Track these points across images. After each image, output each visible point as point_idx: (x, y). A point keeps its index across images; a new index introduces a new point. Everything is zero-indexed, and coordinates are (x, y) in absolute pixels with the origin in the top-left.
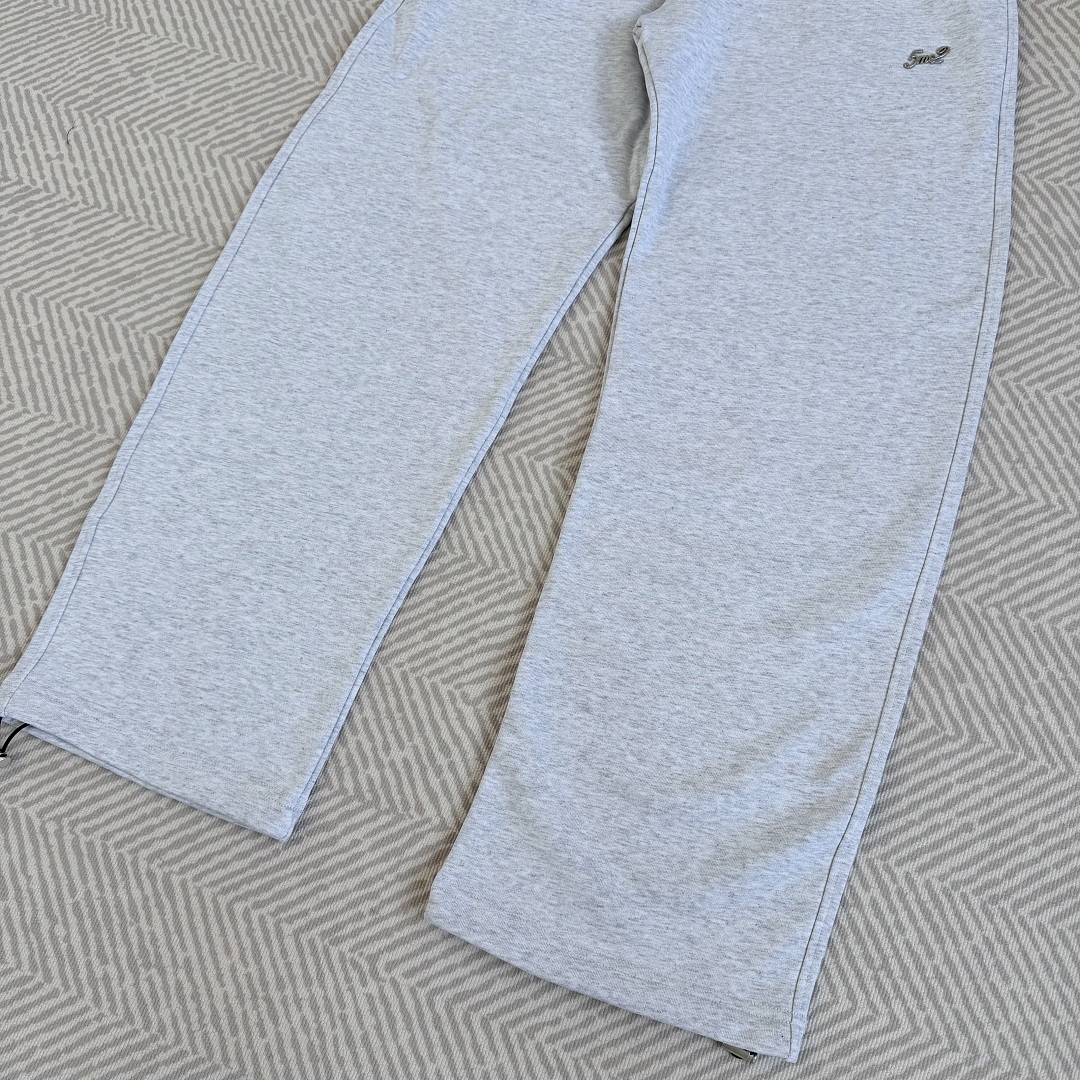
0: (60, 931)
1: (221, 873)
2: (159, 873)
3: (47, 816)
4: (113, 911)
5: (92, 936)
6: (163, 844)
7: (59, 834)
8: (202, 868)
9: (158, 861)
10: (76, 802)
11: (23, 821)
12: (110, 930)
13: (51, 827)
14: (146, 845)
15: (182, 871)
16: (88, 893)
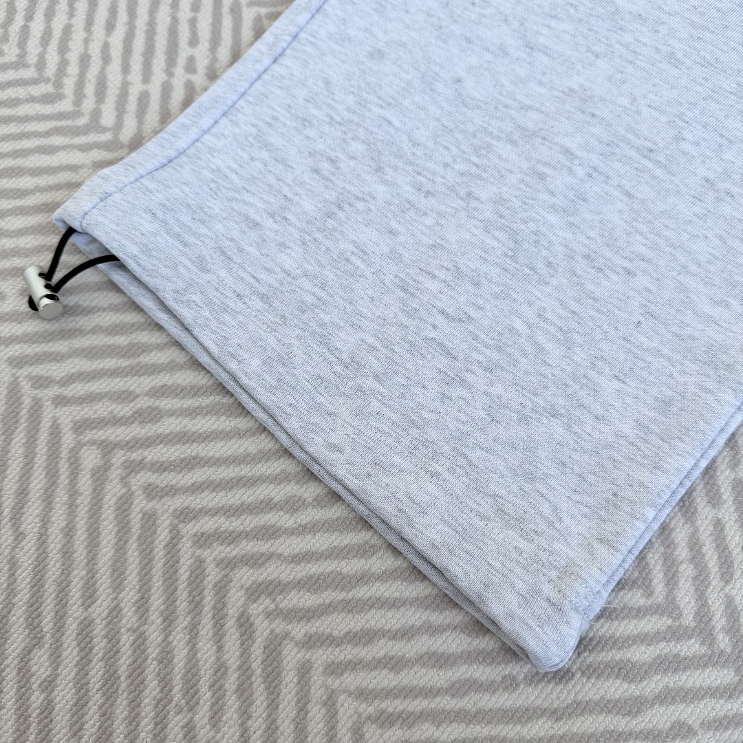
0: (40, 664)
1: (384, 679)
2: (263, 629)
3: (89, 435)
4: (152, 667)
5: (96, 699)
6: (287, 573)
7: (100, 476)
8: (347, 653)
9: (266, 603)
10: (150, 430)
11: (45, 426)
12: (135, 703)
13: (90, 459)
14: (254, 561)
15: (310, 642)
16: (115, 612)
